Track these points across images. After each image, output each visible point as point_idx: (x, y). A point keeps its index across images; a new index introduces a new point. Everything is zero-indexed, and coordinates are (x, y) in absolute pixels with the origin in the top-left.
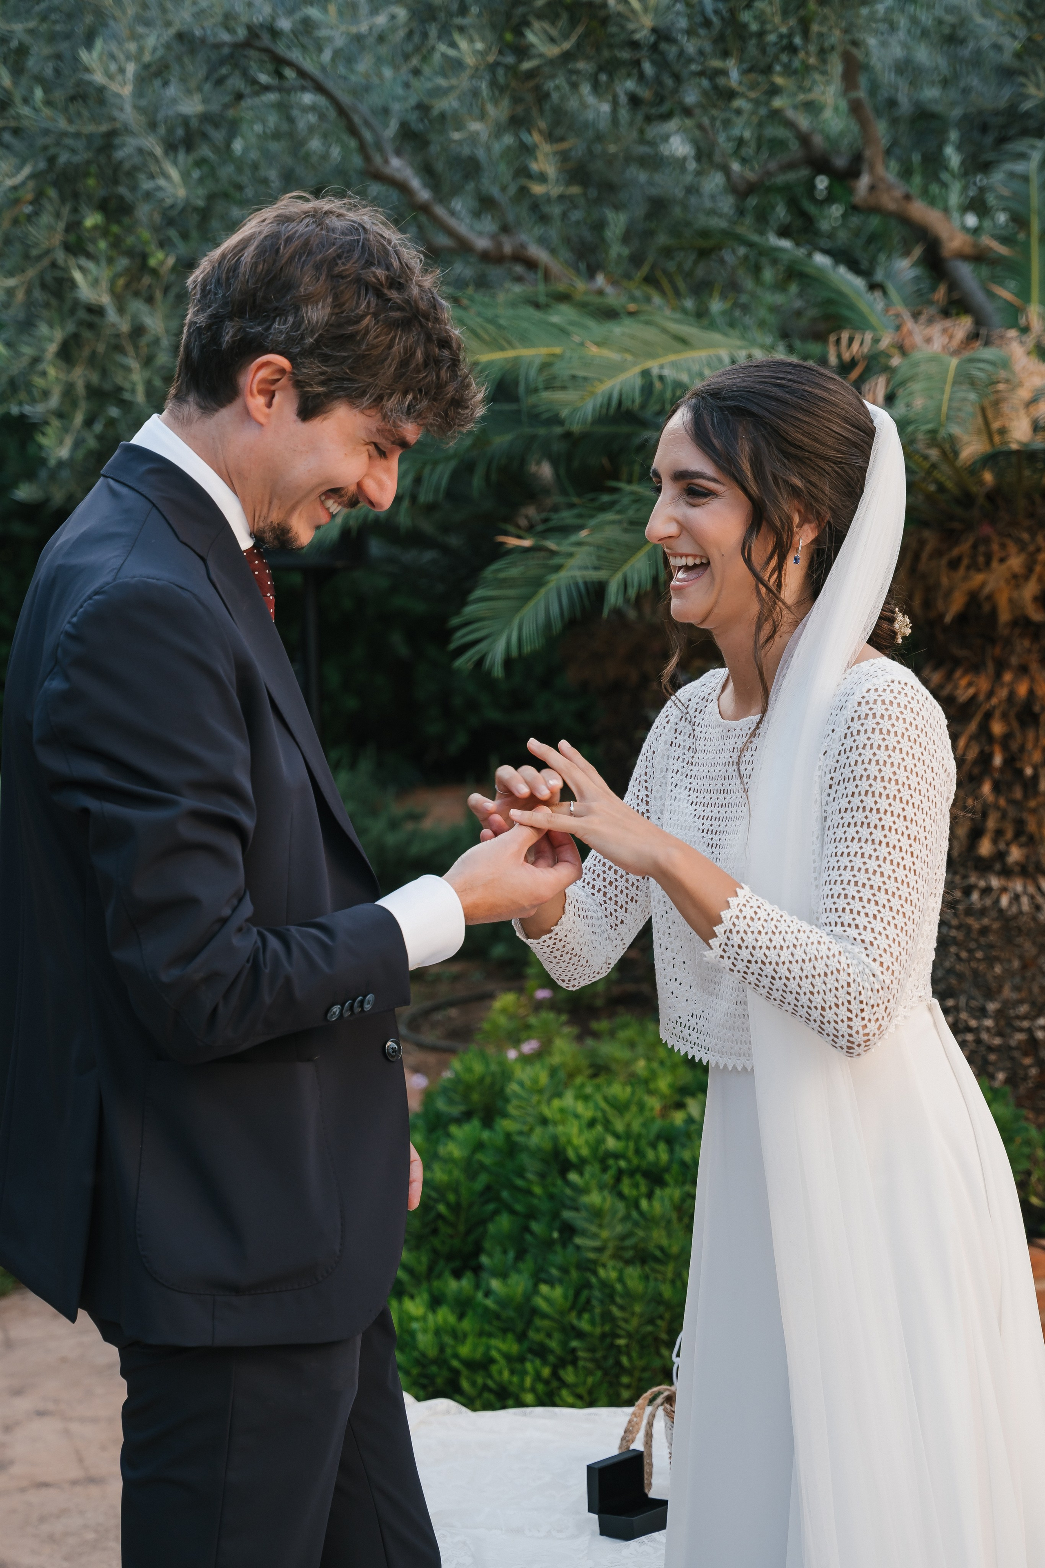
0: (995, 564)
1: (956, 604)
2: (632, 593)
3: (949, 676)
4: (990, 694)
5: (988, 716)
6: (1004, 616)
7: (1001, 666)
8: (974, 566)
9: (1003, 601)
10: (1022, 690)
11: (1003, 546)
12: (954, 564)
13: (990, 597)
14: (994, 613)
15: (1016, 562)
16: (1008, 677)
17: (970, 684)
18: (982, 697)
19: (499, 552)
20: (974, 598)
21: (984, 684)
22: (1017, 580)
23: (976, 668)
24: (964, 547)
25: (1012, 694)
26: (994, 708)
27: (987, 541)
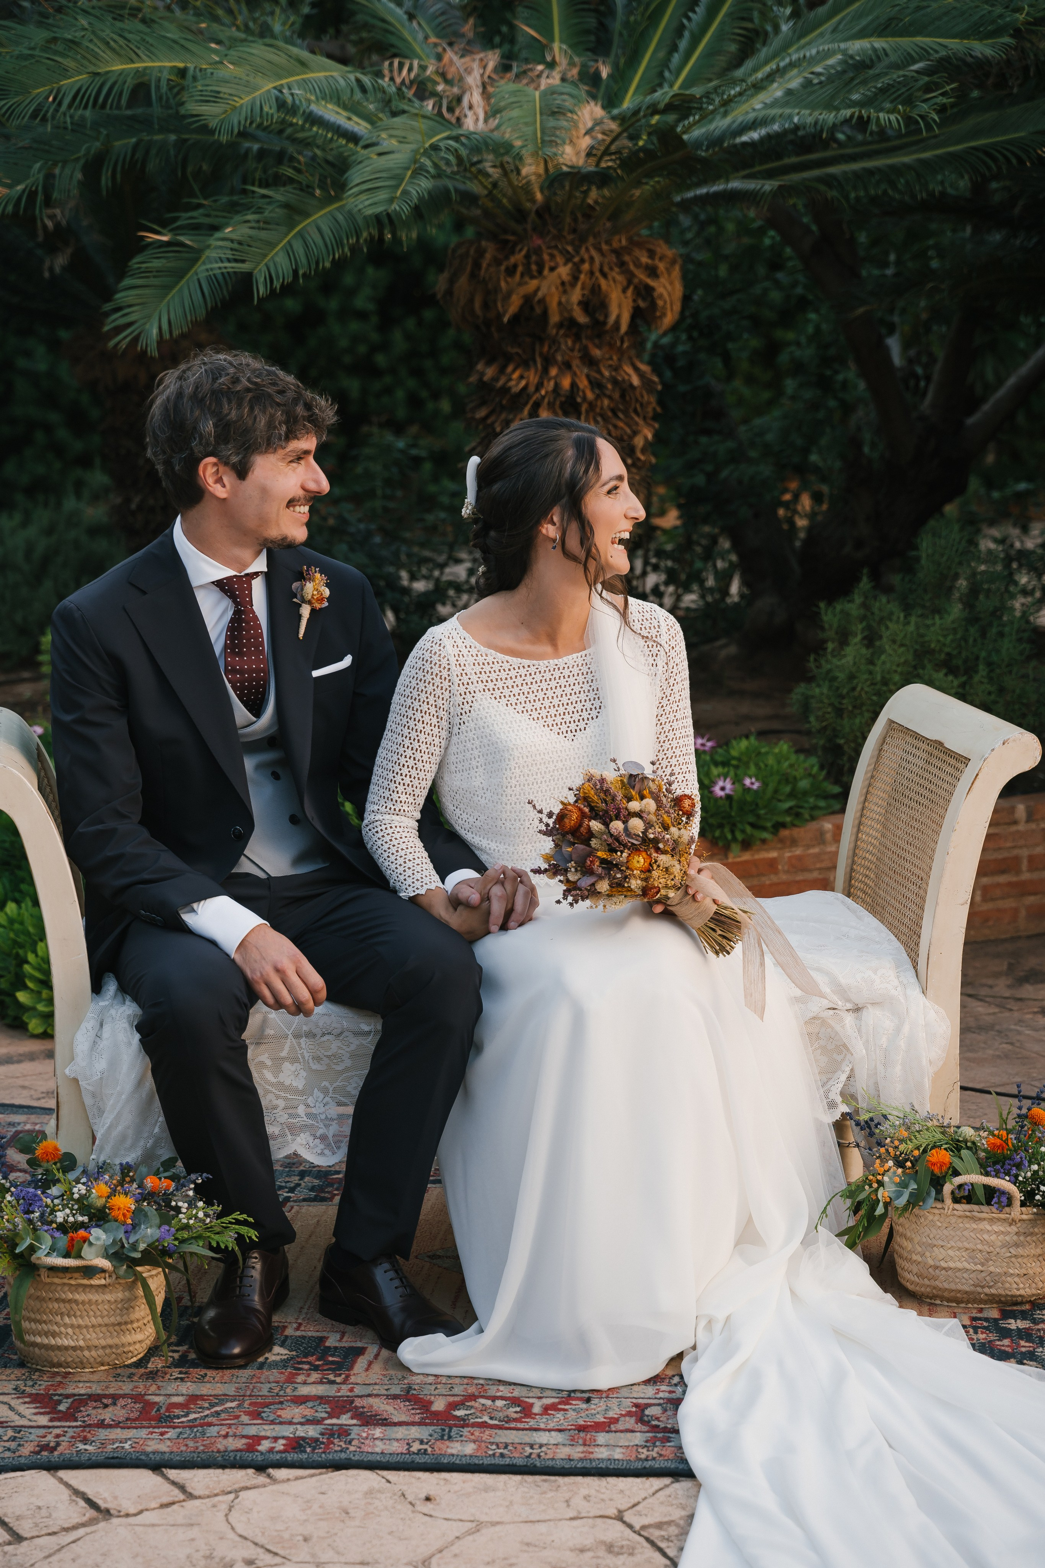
0: (546, 272)
1: (514, 305)
2: (277, 285)
3: (502, 370)
4: (539, 386)
5: (537, 405)
6: (555, 318)
7: (548, 361)
8: (528, 273)
9: (553, 305)
10: (566, 383)
11: (552, 256)
12: (511, 271)
13: (542, 301)
14: (545, 313)
15: (564, 271)
16: (554, 372)
17: (521, 377)
18: (532, 389)
19: (141, 247)
20: (528, 300)
21: (533, 377)
22: (565, 287)
23: (526, 363)
24: (518, 257)
25: (557, 386)
26: (543, 397)
27: (538, 251)
